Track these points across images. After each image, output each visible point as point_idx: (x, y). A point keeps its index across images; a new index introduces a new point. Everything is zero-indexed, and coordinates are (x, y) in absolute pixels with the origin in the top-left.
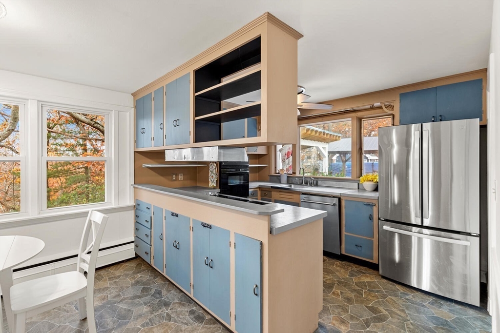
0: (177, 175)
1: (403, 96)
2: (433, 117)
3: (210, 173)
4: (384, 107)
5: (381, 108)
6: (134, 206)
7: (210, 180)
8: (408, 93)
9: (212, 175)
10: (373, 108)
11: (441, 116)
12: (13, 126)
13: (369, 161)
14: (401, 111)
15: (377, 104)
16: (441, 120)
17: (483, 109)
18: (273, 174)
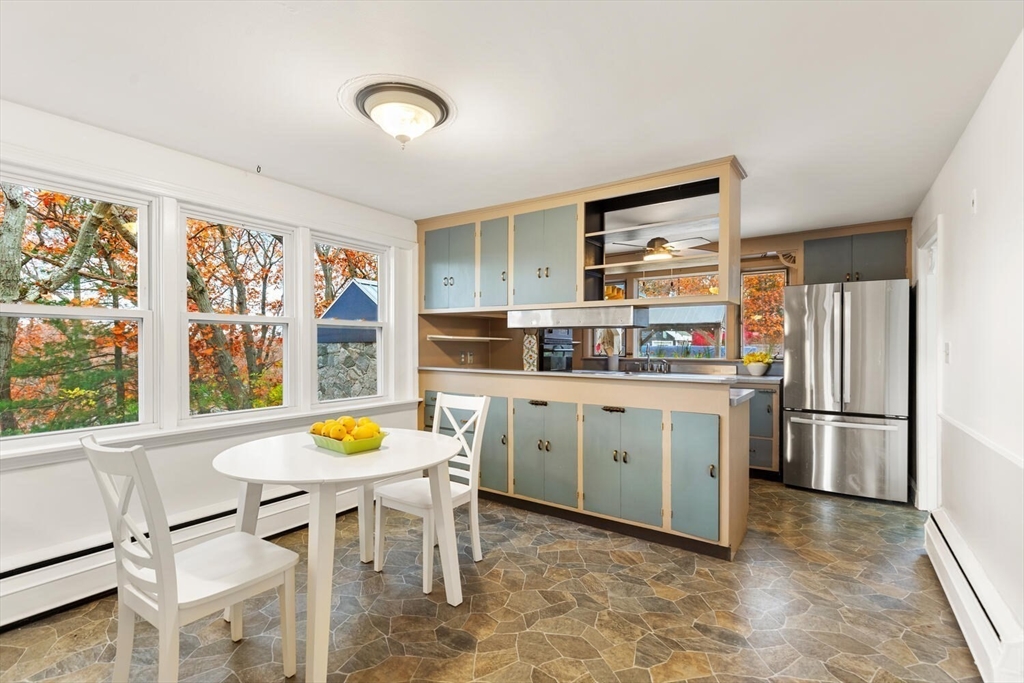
0: (466, 355)
1: (808, 244)
2: (848, 274)
3: (526, 351)
4: (781, 258)
5: (775, 257)
6: (420, 403)
7: (525, 362)
8: (815, 241)
9: (531, 353)
10: (765, 257)
11: (857, 273)
12: (79, 263)
13: (677, 344)
14: (806, 265)
15: (769, 253)
16: (858, 280)
17: (908, 266)
18: (589, 356)
